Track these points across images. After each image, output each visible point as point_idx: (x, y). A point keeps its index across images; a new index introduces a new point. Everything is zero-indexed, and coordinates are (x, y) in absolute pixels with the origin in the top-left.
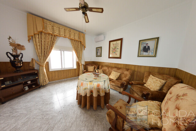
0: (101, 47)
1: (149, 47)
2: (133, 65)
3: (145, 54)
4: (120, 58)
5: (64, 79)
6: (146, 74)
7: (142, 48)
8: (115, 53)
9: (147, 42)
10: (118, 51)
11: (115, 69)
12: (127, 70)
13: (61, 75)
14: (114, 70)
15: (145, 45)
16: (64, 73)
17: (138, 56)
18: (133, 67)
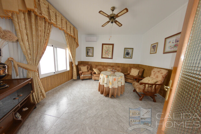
0: (93, 48)
1: (129, 53)
2: (121, 63)
3: (127, 56)
4: (112, 58)
5: (59, 85)
6: (129, 68)
7: (126, 53)
8: (107, 54)
9: (128, 50)
10: (110, 53)
11: (110, 67)
12: (119, 67)
13: (55, 82)
14: (108, 67)
15: (127, 51)
16: (58, 78)
17: (124, 58)
18: (121, 64)
